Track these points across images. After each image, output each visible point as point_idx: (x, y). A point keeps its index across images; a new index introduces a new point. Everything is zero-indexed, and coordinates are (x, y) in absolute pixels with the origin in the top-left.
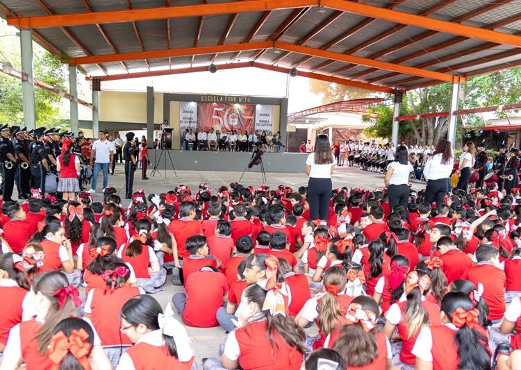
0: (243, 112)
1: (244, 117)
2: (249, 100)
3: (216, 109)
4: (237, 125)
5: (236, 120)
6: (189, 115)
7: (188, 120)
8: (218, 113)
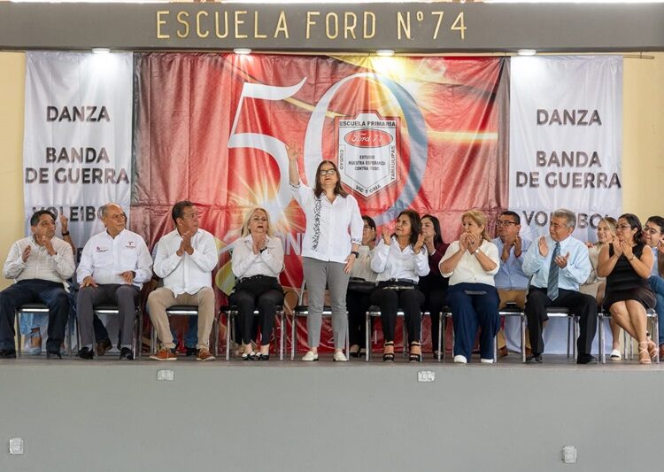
0: (425, 102)
1: (433, 135)
2: (459, 26)
3: (251, 90)
4: (394, 190)
5: (384, 154)
6: (79, 135)
7: (79, 166)
8: (261, 117)
